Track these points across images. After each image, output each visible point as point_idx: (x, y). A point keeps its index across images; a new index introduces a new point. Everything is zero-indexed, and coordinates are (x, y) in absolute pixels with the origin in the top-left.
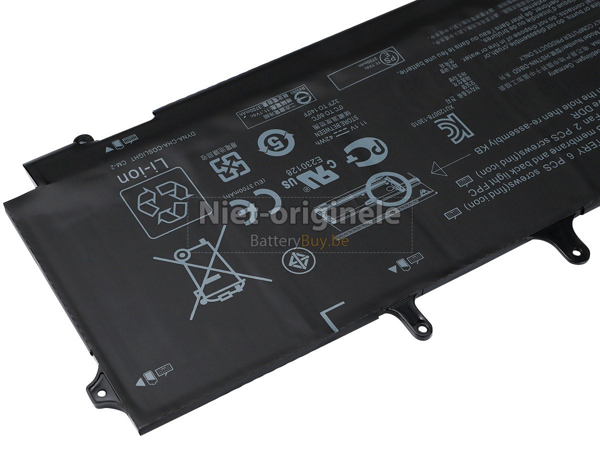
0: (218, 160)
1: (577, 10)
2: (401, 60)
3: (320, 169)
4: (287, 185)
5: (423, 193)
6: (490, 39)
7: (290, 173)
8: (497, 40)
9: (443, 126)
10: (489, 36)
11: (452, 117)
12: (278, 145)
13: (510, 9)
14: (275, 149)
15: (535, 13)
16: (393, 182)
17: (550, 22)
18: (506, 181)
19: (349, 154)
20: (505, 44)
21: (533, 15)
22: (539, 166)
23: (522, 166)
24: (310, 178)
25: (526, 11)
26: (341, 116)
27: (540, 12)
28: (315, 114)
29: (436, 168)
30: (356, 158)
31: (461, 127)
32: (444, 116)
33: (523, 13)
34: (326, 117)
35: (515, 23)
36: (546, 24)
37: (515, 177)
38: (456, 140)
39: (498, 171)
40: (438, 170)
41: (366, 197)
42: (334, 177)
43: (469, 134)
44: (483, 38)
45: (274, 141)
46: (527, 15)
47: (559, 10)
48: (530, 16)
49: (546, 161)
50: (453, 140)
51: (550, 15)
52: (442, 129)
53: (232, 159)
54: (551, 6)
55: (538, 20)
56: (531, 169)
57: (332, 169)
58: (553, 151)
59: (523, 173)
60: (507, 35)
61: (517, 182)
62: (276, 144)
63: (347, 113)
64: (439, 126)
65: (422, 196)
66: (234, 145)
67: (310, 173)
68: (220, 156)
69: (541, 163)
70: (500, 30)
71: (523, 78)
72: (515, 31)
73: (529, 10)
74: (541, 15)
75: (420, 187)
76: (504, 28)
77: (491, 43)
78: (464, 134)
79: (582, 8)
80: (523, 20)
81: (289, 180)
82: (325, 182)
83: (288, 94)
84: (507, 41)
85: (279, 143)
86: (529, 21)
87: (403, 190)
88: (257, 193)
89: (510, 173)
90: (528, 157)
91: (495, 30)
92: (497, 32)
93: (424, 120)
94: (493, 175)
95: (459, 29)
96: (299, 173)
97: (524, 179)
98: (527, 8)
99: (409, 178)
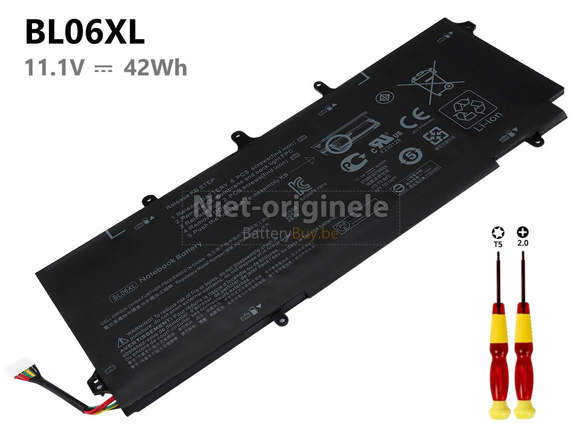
0: (444, 138)
1: (209, 285)
2: (335, 227)
3: (381, 146)
4: (399, 133)
5: (319, 146)
6: (274, 252)
7: (398, 140)
8: (268, 252)
9: (307, 186)
10: (274, 255)
11: (301, 193)
12: (409, 155)
13: (256, 279)
14: (410, 152)
15: (239, 278)
16: (337, 149)
17: (229, 272)
18: (271, 161)
19: (364, 159)
20: (263, 250)
21: (241, 276)
22: (251, 172)
23: (261, 170)
24: (386, 140)
25: (245, 279)
26: (372, 181)
27: (235, 280)
28: (389, 179)
29: (311, 161)
30: (360, 157)
31: (296, 187)
32: (306, 193)
33: (248, 277)
34: (381, 179)
35: (254, 268)
36: (232, 270)
37: (266, 164)
38: (299, 179)
39: (275, 166)
40: (310, 160)
41: (351, 137)
42: (372, 144)
43: (291, 184)
44: (278, 253)
45: (412, 156)
46: (245, 276)
47: (221, 284)
48: (243, 276)
49: (246, 176)
50: (301, 179)
51: (229, 278)
52: (307, 185)
53: (435, 141)
54: (227, 286)
55: (238, 273)
56: (256, 170)
57: (373, 147)
58: (242, 182)
59: (261, 167)
60: (260, 258)
61: (264, 162)
62: (411, 155)
63: (368, 184)
64: (309, 186)
65: (320, 144)
66: (437, 149)
67: (386, 143)
68: (444, 140)
69: (250, 174)
70: (265, 260)
71: (254, 226)
72: (255, 261)
73: (242, 281)
74: (235, 278)
75: (320, 149)
76: (262, 263)
77: (273, 249)
78: (294, 184)
79: (206, 287)
80: (248, 272)
81: (398, 136)
82: (377, 140)
83: (409, 188)
84: (262, 253)
85: (409, 156)
86: (245, 271)
87: (330, 146)
88: (416, 125)
89: (268, 165)
90: (257, 176)
91: (269, 260)
92: (268, 259)
93: (319, 188)
94: (278, 163)
95: (295, 256)
96: (393, 141)
97: (261, 164)
98: (245, 282)
99: (328, 152)
